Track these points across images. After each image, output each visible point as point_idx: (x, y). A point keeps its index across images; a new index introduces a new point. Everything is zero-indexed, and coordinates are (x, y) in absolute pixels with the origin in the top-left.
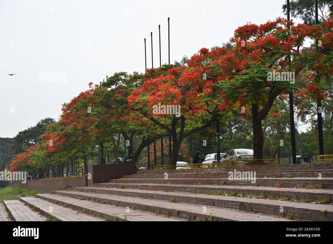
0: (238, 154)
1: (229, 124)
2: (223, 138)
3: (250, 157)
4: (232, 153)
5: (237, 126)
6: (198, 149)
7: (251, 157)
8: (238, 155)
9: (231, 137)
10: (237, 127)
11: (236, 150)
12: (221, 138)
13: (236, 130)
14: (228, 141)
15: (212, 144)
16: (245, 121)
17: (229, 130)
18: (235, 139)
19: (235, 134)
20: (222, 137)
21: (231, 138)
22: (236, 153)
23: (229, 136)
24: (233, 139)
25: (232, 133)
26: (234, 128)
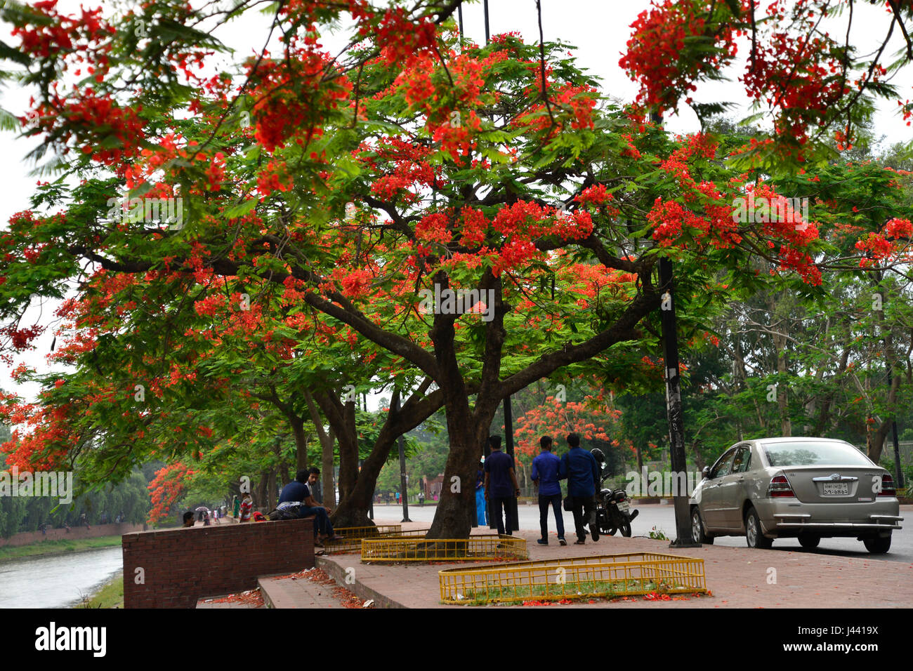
0: (772, 464)
1: (735, 348)
2: (721, 389)
3: (829, 478)
4: (743, 459)
5: (758, 352)
6: (649, 423)
7: (836, 475)
8: (772, 471)
9: (742, 384)
10: (759, 356)
11: (761, 446)
12: (715, 387)
13: (757, 364)
14: (735, 396)
15: (689, 407)
16: (780, 336)
17: (736, 366)
18: (754, 391)
19: (755, 374)
20: (717, 384)
21: (743, 388)
22: (764, 460)
23: (736, 383)
24: (750, 389)
25: (746, 372)
26: (750, 359)
